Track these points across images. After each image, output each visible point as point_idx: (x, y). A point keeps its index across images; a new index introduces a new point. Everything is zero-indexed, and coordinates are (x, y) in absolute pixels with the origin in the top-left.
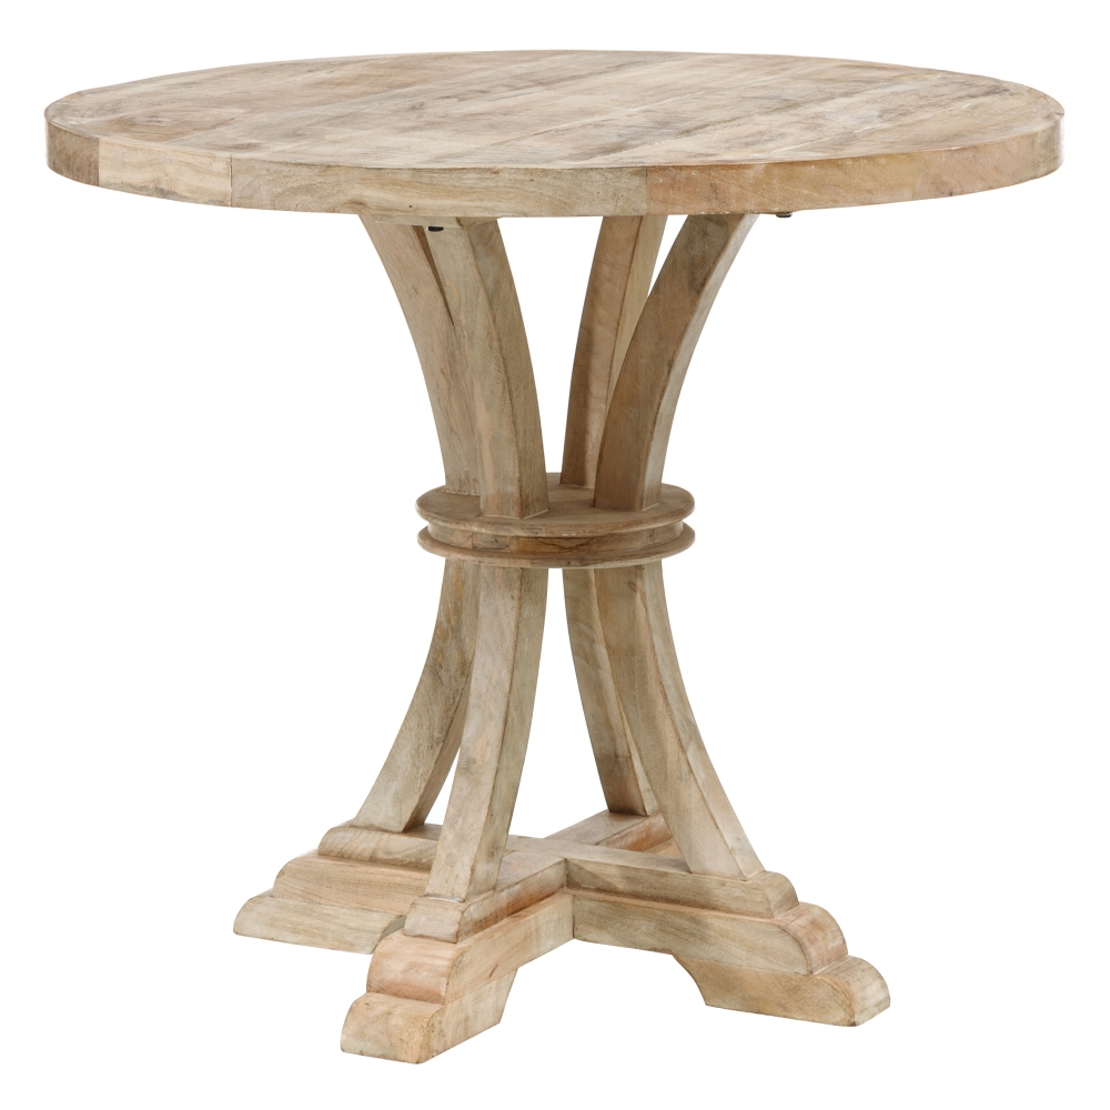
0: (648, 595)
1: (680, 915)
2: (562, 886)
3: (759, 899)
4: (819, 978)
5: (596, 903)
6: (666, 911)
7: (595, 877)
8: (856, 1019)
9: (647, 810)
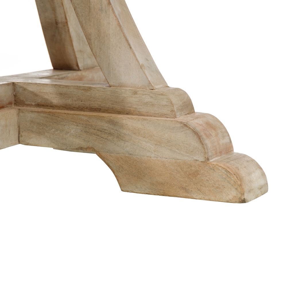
1: (101, 119)
2: (10, 103)
3: (164, 103)
4: (215, 163)
5: (36, 114)
6: (90, 117)
7: (36, 95)
8: (246, 196)
9: (80, 65)
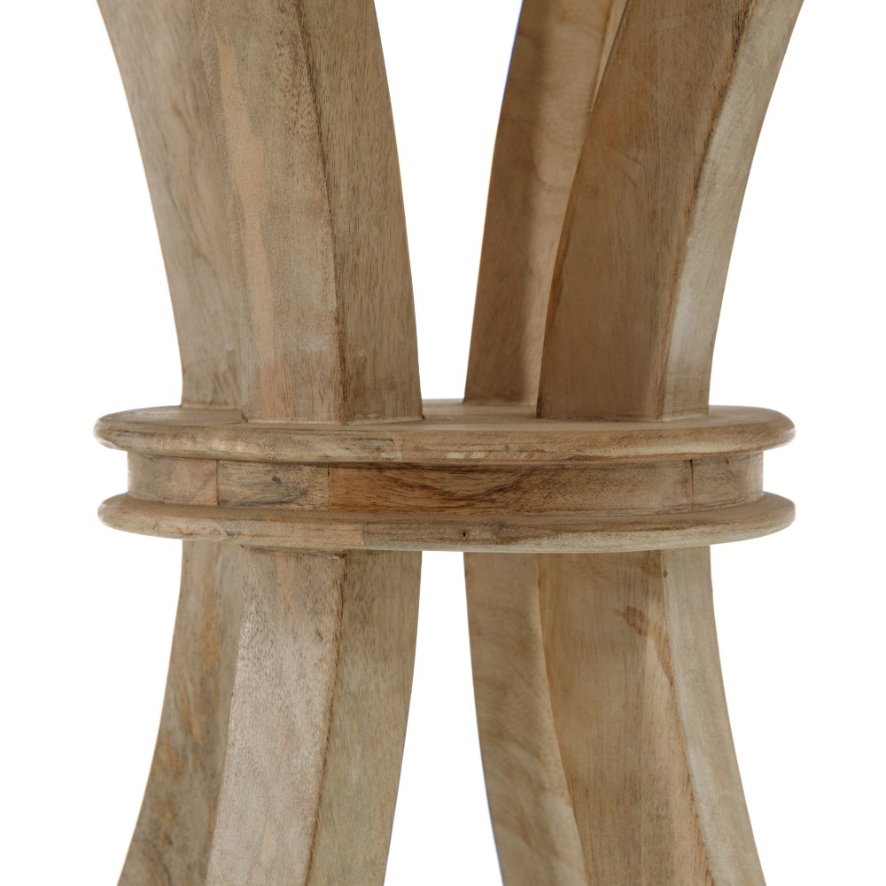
0: (675, 643)
